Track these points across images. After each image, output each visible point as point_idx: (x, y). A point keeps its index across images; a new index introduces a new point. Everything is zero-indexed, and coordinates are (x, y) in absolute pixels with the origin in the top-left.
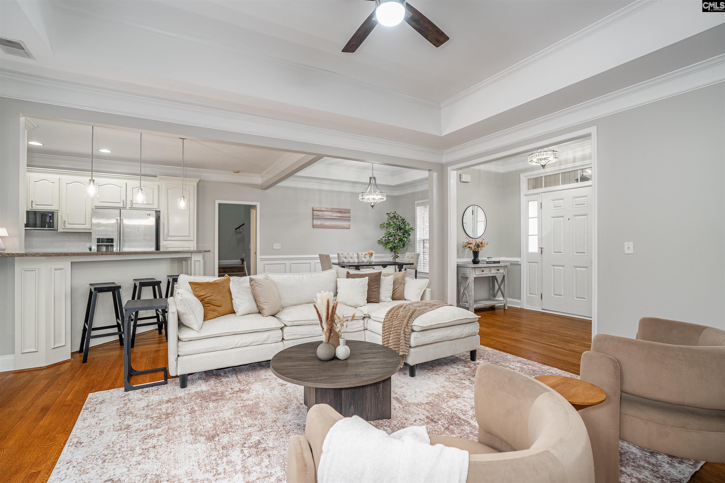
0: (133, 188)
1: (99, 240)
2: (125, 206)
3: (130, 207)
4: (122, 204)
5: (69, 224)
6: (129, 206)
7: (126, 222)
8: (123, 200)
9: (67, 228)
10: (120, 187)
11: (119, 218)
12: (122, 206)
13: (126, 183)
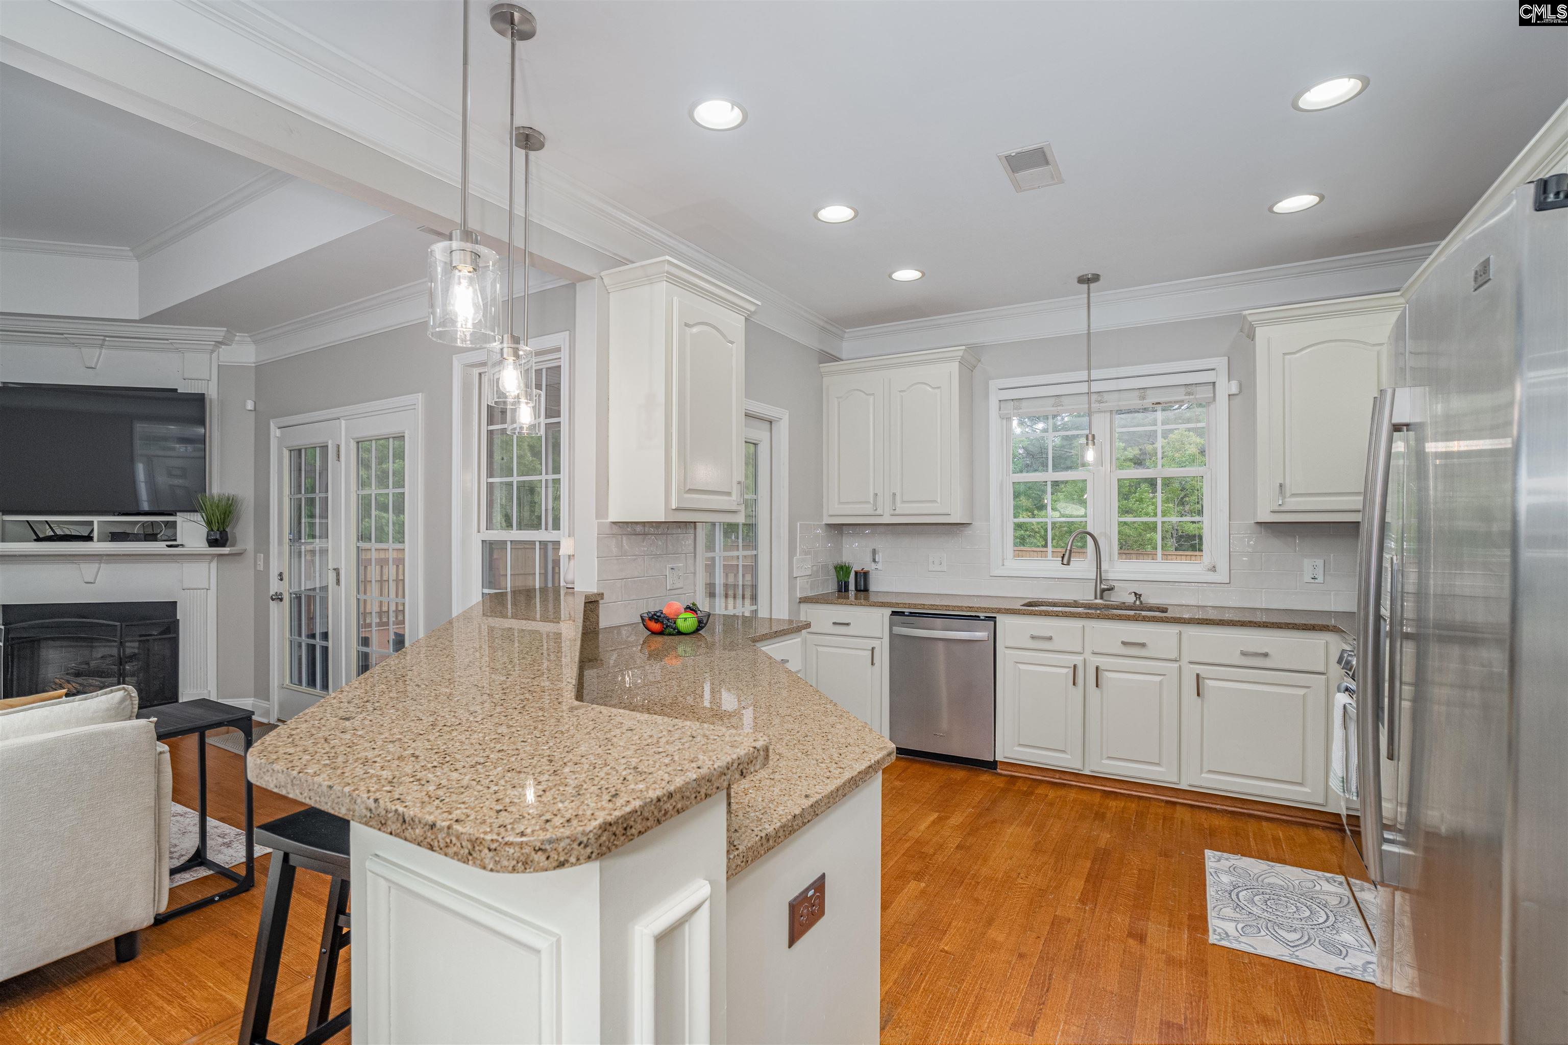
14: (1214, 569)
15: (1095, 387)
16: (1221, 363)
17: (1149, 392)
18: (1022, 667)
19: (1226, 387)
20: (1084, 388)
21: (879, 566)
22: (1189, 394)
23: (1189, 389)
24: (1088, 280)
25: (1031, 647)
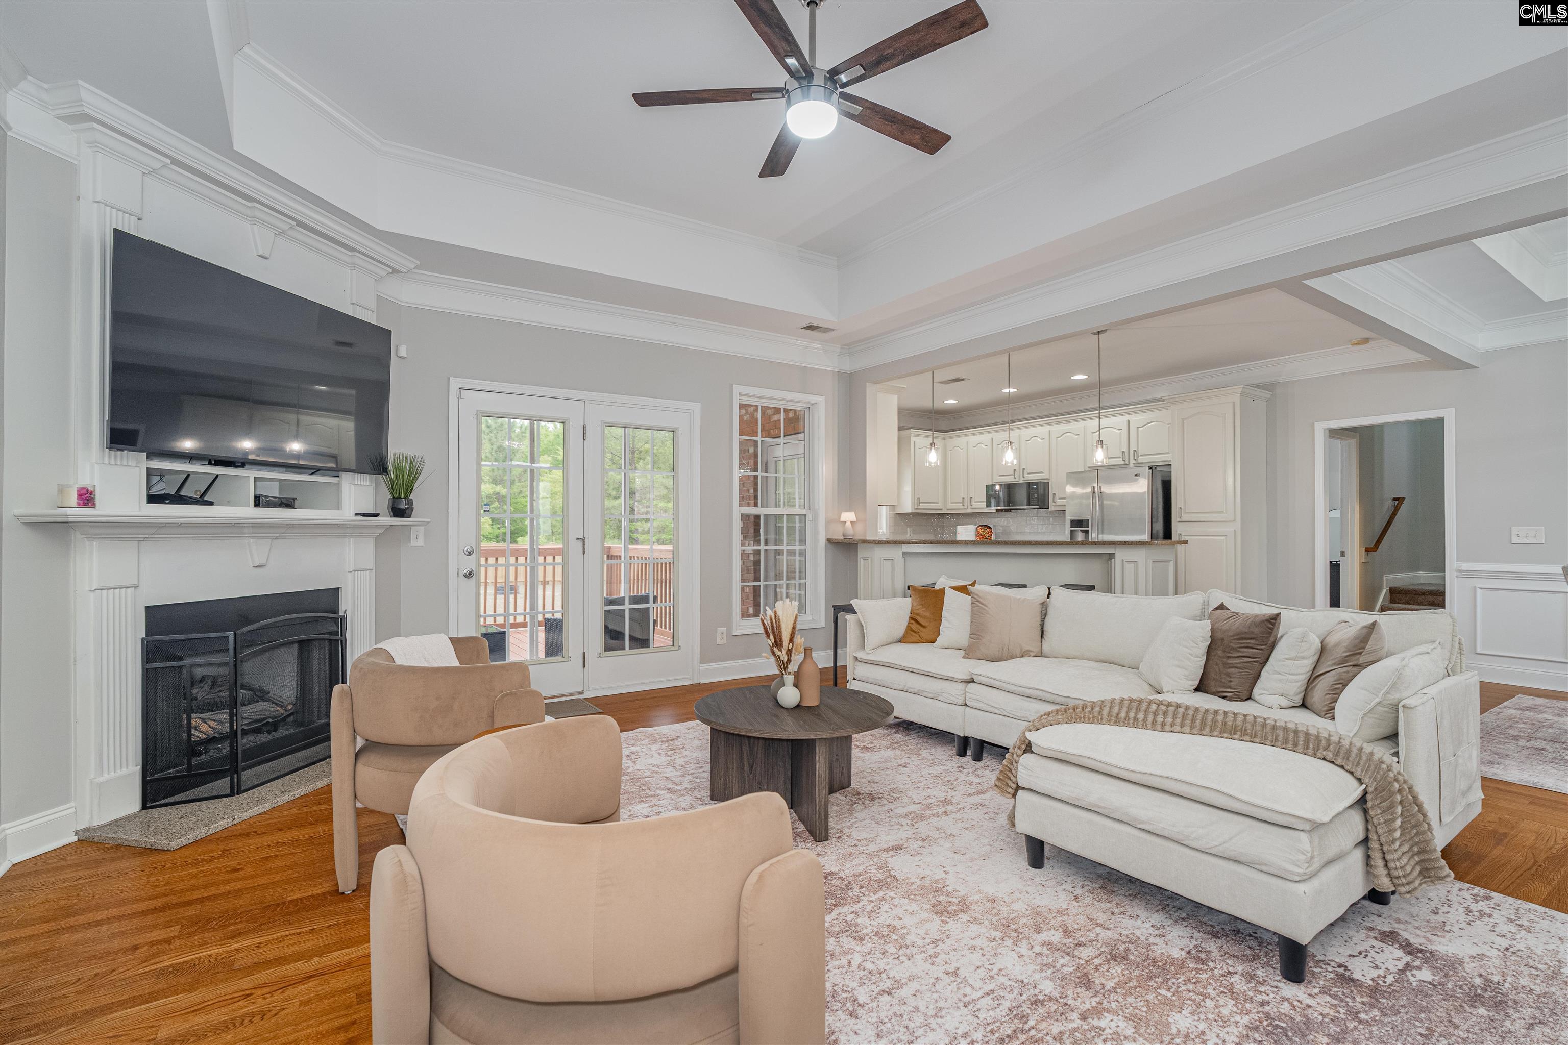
0: (1138, 428)
1: (1073, 523)
2: (1127, 463)
3: (1134, 462)
4: (1121, 459)
5: (1060, 499)
6: (1132, 460)
7: (1106, 490)
8: (1124, 452)
9: (1058, 504)
10: (1120, 429)
11: (1096, 485)
12: (1123, 463)
13: (1128, 421)
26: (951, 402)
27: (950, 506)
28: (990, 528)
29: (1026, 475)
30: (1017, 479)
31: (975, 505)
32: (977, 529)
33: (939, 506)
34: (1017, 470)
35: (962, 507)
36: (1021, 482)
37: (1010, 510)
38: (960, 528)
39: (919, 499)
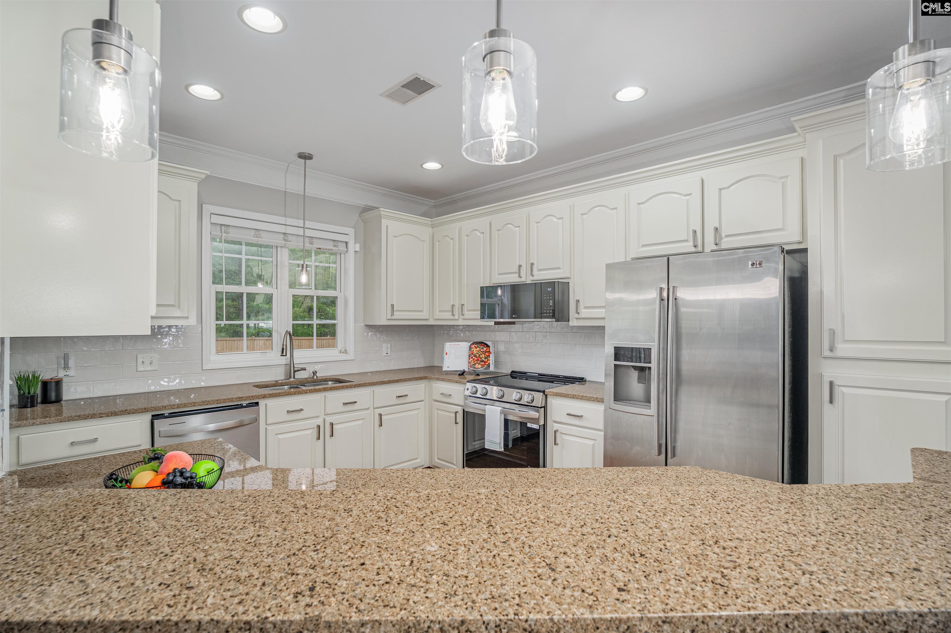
0: (720, 190)
1: (619, 353)
2: (699, 249)
3: (715, 247)
4: (691, 243)
5: (586, 308)
6: (710, 246)
7: (684, 294)
8: (695, 232)
9: (583, 316)
10: (685, 195)
11: (665, 286)
12: (693, 249)
13: (703, 180)
14: (346, 352)
15: (308, 233)
16: (351, 231)
17: (314, 240)
18: (280, 437)
19: (354, 247)
20: (300, 232)
21: (71, 372)
22: (335, 246)
23: (335, 243)
24: (305, 157)
25: (289, 419)
26: (432, 166)
27: (438, 315)
28: (488, 346)
29: (535, 272)
30: (523, 279)
31: (468, 314)
32: (470, 348)
33: (424, 315)
34: (524, 266)
35: (452, 317)
36: (529, 282)
37: (514, 323)
38: (449, 347)
39: (393, 306)
